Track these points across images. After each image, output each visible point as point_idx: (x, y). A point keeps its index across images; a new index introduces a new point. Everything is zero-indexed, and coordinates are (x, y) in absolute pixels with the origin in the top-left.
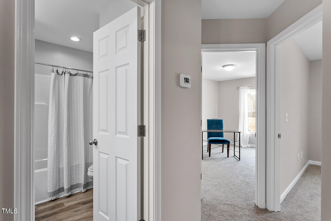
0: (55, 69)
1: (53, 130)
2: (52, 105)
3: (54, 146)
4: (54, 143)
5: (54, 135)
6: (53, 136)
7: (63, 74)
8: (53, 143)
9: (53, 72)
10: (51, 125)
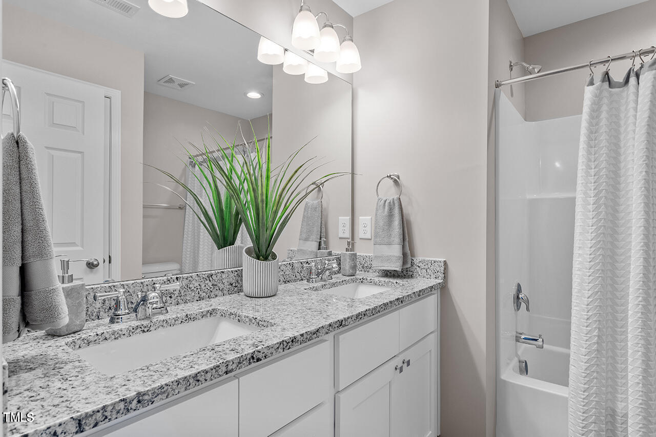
0: (600, 70)
1: (588, 274)
2: (585, 193)
3: (589, 328)
4: (588, 319)
5: (590, 292)
6: (587, 296)
7: (633, 80)
8: (586, 317)
9: (591, 83)
10: (580, 259)
